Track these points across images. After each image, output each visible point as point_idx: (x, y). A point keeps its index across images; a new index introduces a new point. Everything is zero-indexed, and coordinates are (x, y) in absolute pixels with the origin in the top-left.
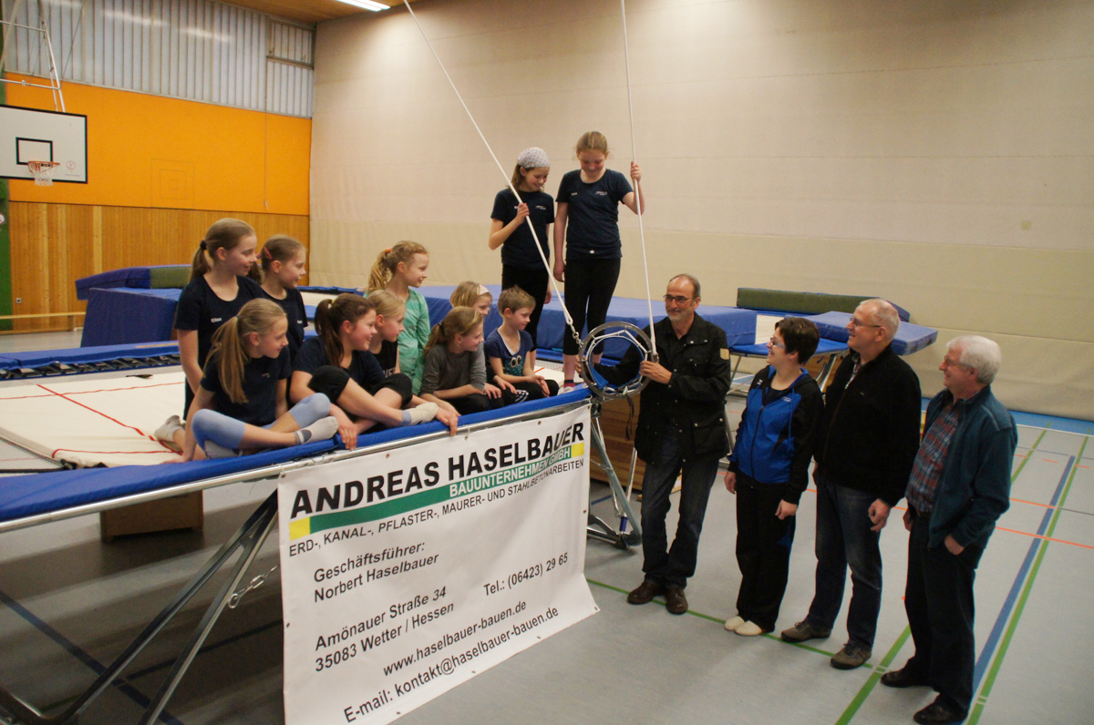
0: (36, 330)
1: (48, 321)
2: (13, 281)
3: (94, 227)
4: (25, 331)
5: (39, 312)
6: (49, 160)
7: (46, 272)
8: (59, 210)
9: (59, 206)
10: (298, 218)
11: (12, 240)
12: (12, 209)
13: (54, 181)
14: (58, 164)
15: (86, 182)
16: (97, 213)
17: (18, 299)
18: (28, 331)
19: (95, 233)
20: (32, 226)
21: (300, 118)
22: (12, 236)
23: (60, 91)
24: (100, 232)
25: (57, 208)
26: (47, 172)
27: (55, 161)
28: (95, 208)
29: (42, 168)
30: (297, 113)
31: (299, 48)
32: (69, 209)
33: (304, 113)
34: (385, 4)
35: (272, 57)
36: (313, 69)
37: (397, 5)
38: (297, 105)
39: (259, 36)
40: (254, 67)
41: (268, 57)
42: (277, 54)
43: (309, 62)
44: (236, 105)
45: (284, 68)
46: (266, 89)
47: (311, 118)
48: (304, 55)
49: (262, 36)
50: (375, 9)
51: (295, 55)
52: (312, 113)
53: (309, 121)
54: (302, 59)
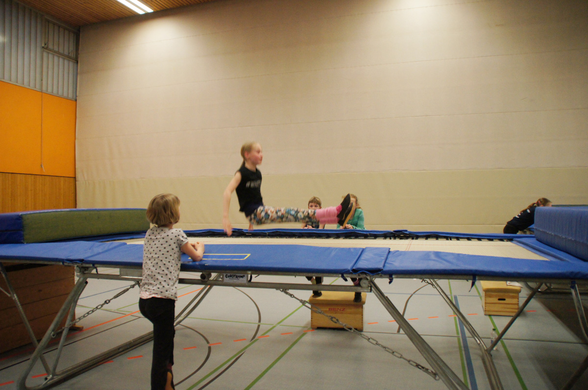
10: (67, 178)
21: (67, 99)
30: (65, 94)
31: (66, 44)
33: (70, 96)
34: (150, 7)
35: (47, 48)
36: (77, 63)
37: (158, 10)
38: (65, 89)
39: (36, 31)
40: (32, 55)
41: (43, 47)
42: (51, 46)
43: (75, 57)
44: (17, 83)
45: (56, 58)
46: (42, 72)
47: (76, 100)
48: (70, 51)
49: (38, 31)
50: (141, 12)
51: (64, 50)
52: (76, 96)
53: (75, 102)
54: (69, 53)
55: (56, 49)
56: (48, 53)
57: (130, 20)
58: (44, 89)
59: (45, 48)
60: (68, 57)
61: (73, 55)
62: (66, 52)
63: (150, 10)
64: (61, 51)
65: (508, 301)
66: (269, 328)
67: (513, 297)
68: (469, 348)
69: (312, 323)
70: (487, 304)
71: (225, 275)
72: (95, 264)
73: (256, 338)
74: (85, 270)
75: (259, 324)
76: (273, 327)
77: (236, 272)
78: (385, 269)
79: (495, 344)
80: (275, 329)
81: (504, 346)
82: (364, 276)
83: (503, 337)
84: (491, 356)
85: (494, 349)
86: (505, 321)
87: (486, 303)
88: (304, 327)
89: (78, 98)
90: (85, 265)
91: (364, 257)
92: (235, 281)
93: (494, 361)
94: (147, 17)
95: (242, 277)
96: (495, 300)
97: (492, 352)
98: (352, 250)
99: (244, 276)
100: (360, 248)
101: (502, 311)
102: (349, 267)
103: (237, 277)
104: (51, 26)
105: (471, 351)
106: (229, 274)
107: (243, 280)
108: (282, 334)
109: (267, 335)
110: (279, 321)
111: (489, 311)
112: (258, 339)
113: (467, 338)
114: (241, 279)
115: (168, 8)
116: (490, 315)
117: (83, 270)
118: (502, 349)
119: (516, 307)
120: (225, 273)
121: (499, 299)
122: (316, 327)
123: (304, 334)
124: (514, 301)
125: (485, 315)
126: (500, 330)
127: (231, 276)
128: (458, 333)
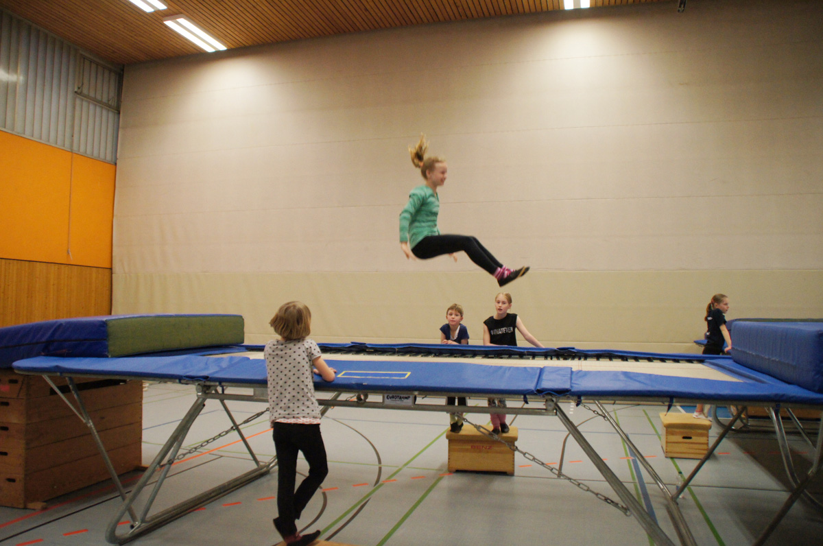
10: (100, 270)
21: (104, 161)
30: (102, 156)
31: (105, 89)
33: (109, 158)
34: (224, 43)
35: (80, 94)
36: (119, 113)
37: (233, 47)
38: (102, 149)
39: (68, 69)
40: (62, 101)
41: (76, 92)
42: (85, 91)
43: (116, 105)
44: (41, 139)
45: (92, 107)
46: (73, 127)
47: (116, 164)
48: (110, 98)
49: (71, 70)
50: (210, 50)
51: (102, 96)
52: (116, 159)
53: (114, 166)
54: (109, 101)
55: (92, 94)
56: (82, 100)
57: (195, 59)
58: (75, 148)
59: (78, 93)
60: (107, 106)
61: (113, 103)
62: (105, 100)
63: (222, 48)
64: (99, 97)
65: (695, 439)
66: (394, 472)
67: (702, 435)
68: (650, 497)
69: (449, 465)
70: (669, 444)
71: (386, 396)
72: (221, 381)
73: (380, 482)
74: (207, 389)
75: (380, 466)
76: (400, 470)
77: (398, 392)
78: (573, 390)
79: (681, 490)
80: (401, 472)
81: (692, 493)
82: (550, 397)
83: (690, 484)
84: (677, 504)
85: (680, 497)
86: (691, 465)
87: (667, 442)
88: (439, 470)
89: (118, 161)
90: (208, 383)
91: (544, 377)
92: (398, 402)
93: (682, 510)
94: (217, 56)
95: (406, 398)
96: (679, 438)
97: (678, 500)
98: (529, 370)
99: (409, 397)
100: (538, 368)
101: (689, 453)
102: (531, 386)
103: (400, 398)
104: (87, 63)
105: (652, 499)
106: (391, 395)
107: (409, 402)
108: (413, 478)
109: (393, 478)
110: (406, 461)
111: (671, 452)
112: (383, 484)
113: (646, 485)
114: (405, 400)
115: (247, 45)
116: (672, 458)
117: (205, 389)
118: (690, 497)
119: (705, 447)
120: (386, 393)
121: (684, 438)
122: (455, 470)
123: (439, 479)
124: (703, 440)
125: (666, 457)
126: (686, 475)
127: (393, 397)
128: (633, 478)
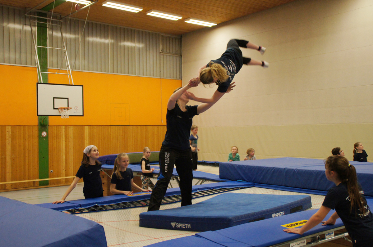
0: (59, 185)
1: (64, 181)
2: (49, 163)
3: (85, 136)
4: (54, 186)
5: (61, 177)
6: (67, 107)
7: (64, 157)
8: (70, 129)
9: (70, 127)
11: (49, 143)
12: (50, 129)
13: (69, 116)
14: (71, 108)
15: (83, 116)
16: (87, 129)
17: (51, 170)
18: (56, 185)
19: (85, 139)
20: (58, 137)
21: (176, 79)
22: (49, 142)
23: (71, 75)
24: (88, 138)
25: (69, 128)
26: (67, 112)
27: (69, 107)
28: (86, 127)
29: (64, 110)
30: (174, 77)
31: (174, 47)
32: (74, 128)
33: (178, 77)
34: (214, 23)
36: (181, 56)
37: (220, 23)
38: (175, 74)
42: (165, 50)
44: (147, 76)
45: (168, 57)
52: (182, 77)
53: (181, 81)
55: (168, 51)
56: (164, 55)
58: (162, 76)
59: (161, 53)
60: (176, 54)
61: (178, 52)
62: (174, 52)
64: (171, 51)
115: (225, 21)
